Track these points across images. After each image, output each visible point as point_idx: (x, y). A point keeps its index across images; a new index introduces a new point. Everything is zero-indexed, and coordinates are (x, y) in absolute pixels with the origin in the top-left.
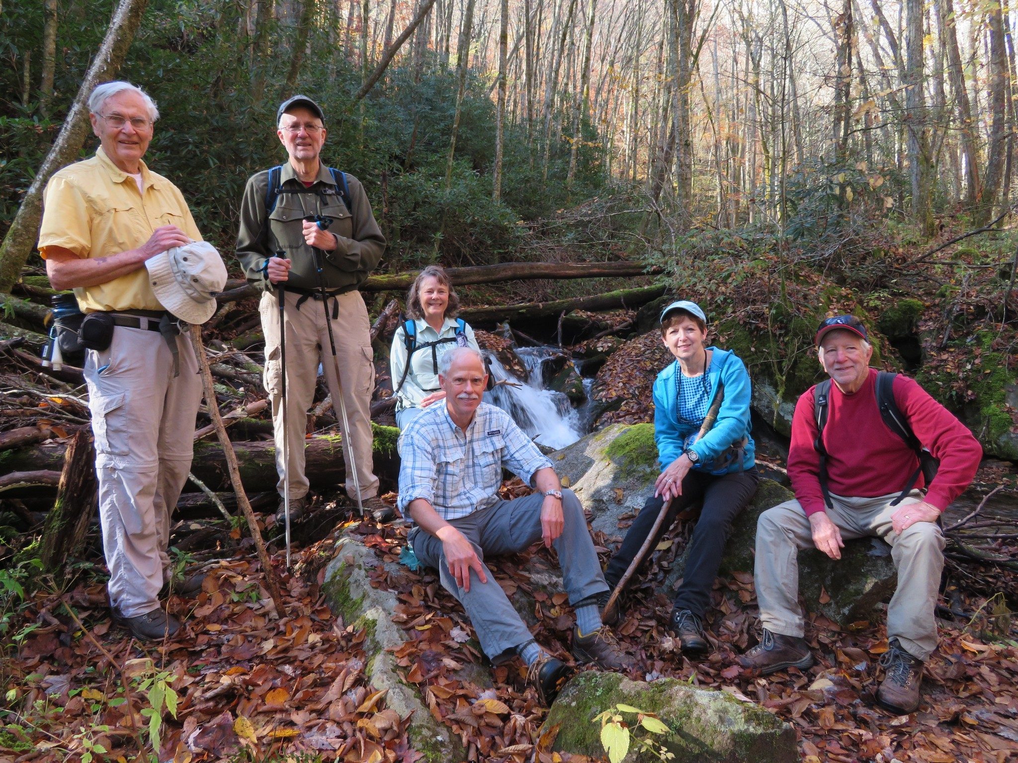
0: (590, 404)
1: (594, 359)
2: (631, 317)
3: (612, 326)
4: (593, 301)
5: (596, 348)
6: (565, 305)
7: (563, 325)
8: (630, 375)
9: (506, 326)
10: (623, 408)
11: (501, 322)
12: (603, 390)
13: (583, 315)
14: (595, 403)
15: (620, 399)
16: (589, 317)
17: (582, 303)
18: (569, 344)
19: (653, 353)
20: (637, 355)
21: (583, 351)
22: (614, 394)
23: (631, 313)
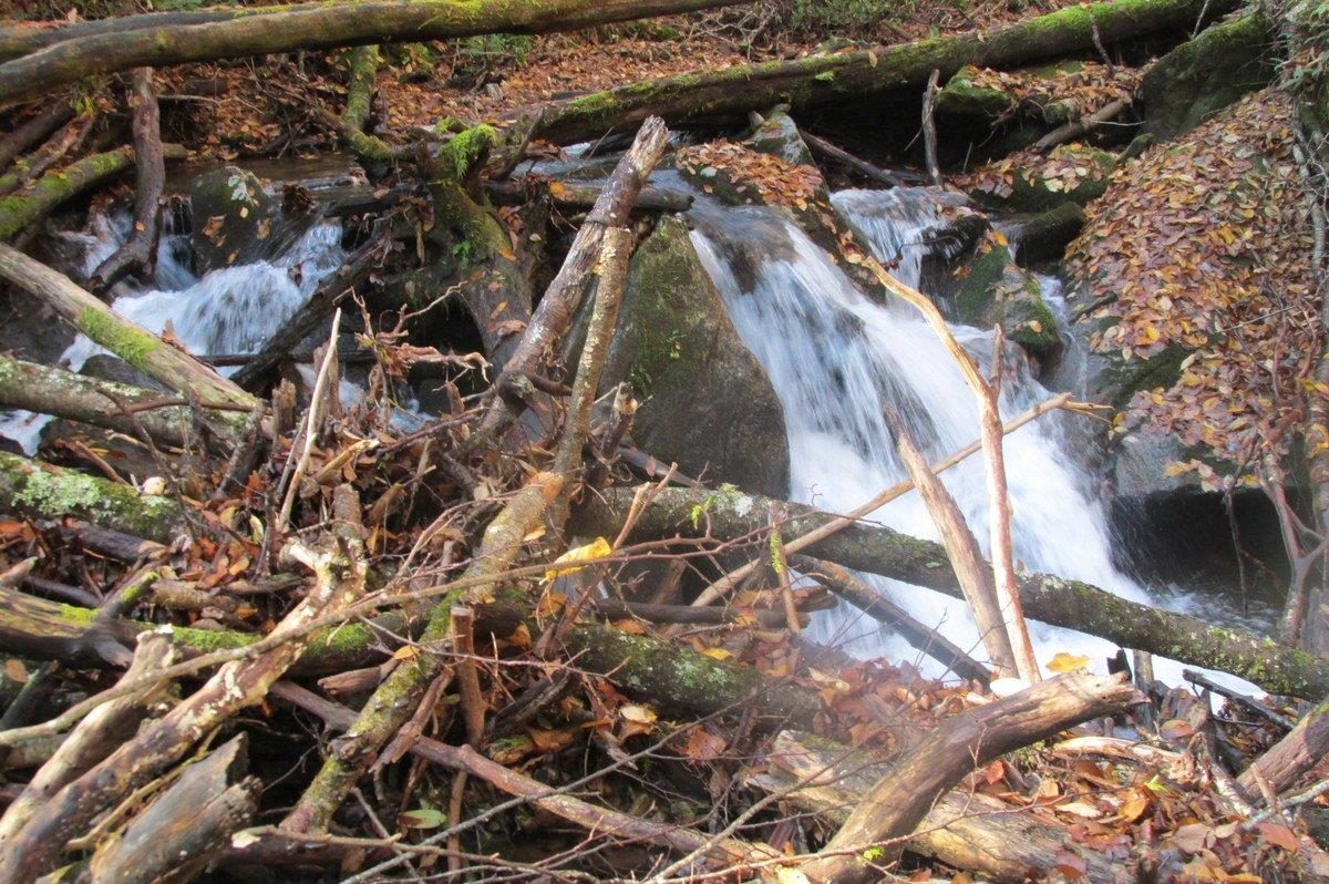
0: (1081, 367)
1: (1050, 217)
2: (1127, 86)
3: (1077, 116)
4: (1014, 39)
5: (1040, 181)
6: (939, 53)
7: (937, 116)
8: (1187, 275)
9: (788, 126)
10: (1189, 377)
11: (766, 109)
12: (1113, 321)
13: (992, 82)
14: (1103, 364)
15: (1174, 352)
16: (1009, 88)
17: (982, 48)
18: (958, 172)
19: (1233, 200)
20: (1188, 210)
21: (1004, 191)
22: (1154, 333)
23: (1124, 74)
